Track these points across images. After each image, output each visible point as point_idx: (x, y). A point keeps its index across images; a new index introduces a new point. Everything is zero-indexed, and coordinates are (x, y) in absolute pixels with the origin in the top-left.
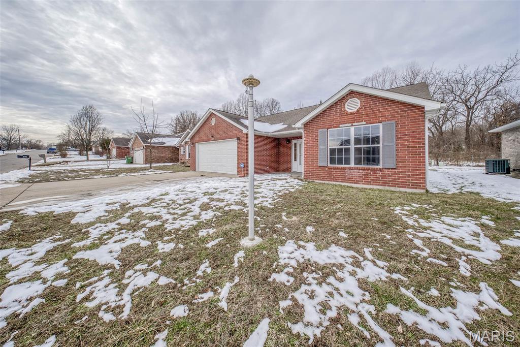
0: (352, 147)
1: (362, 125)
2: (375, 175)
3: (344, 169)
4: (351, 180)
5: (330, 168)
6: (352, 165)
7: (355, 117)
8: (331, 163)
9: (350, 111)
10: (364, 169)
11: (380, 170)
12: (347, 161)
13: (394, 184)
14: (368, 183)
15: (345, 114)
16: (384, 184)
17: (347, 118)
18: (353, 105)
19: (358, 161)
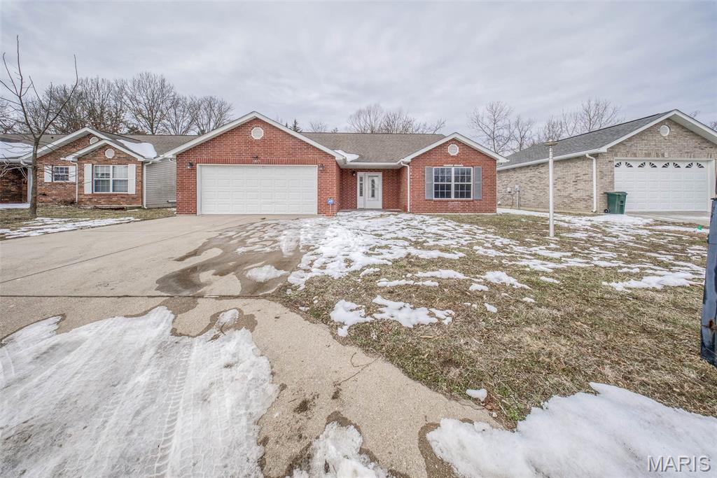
0: (453, 183)
1: (461, 166)
2: (469, 205)
3: (448, 201)
4: (453, 211)
5: (435, 201)
6: (453, 198)
7: (455, 160)
8: (435, 197)
9: (452, 154)
10: (462, 201)
11: (473, 201)
12: (449, 195)
13: (481, 211)
14: (464, 211)
15: (448, 156)
16: (475, 211)
17: (450, 159)
18: (454, 150)
19: (456, 196)
